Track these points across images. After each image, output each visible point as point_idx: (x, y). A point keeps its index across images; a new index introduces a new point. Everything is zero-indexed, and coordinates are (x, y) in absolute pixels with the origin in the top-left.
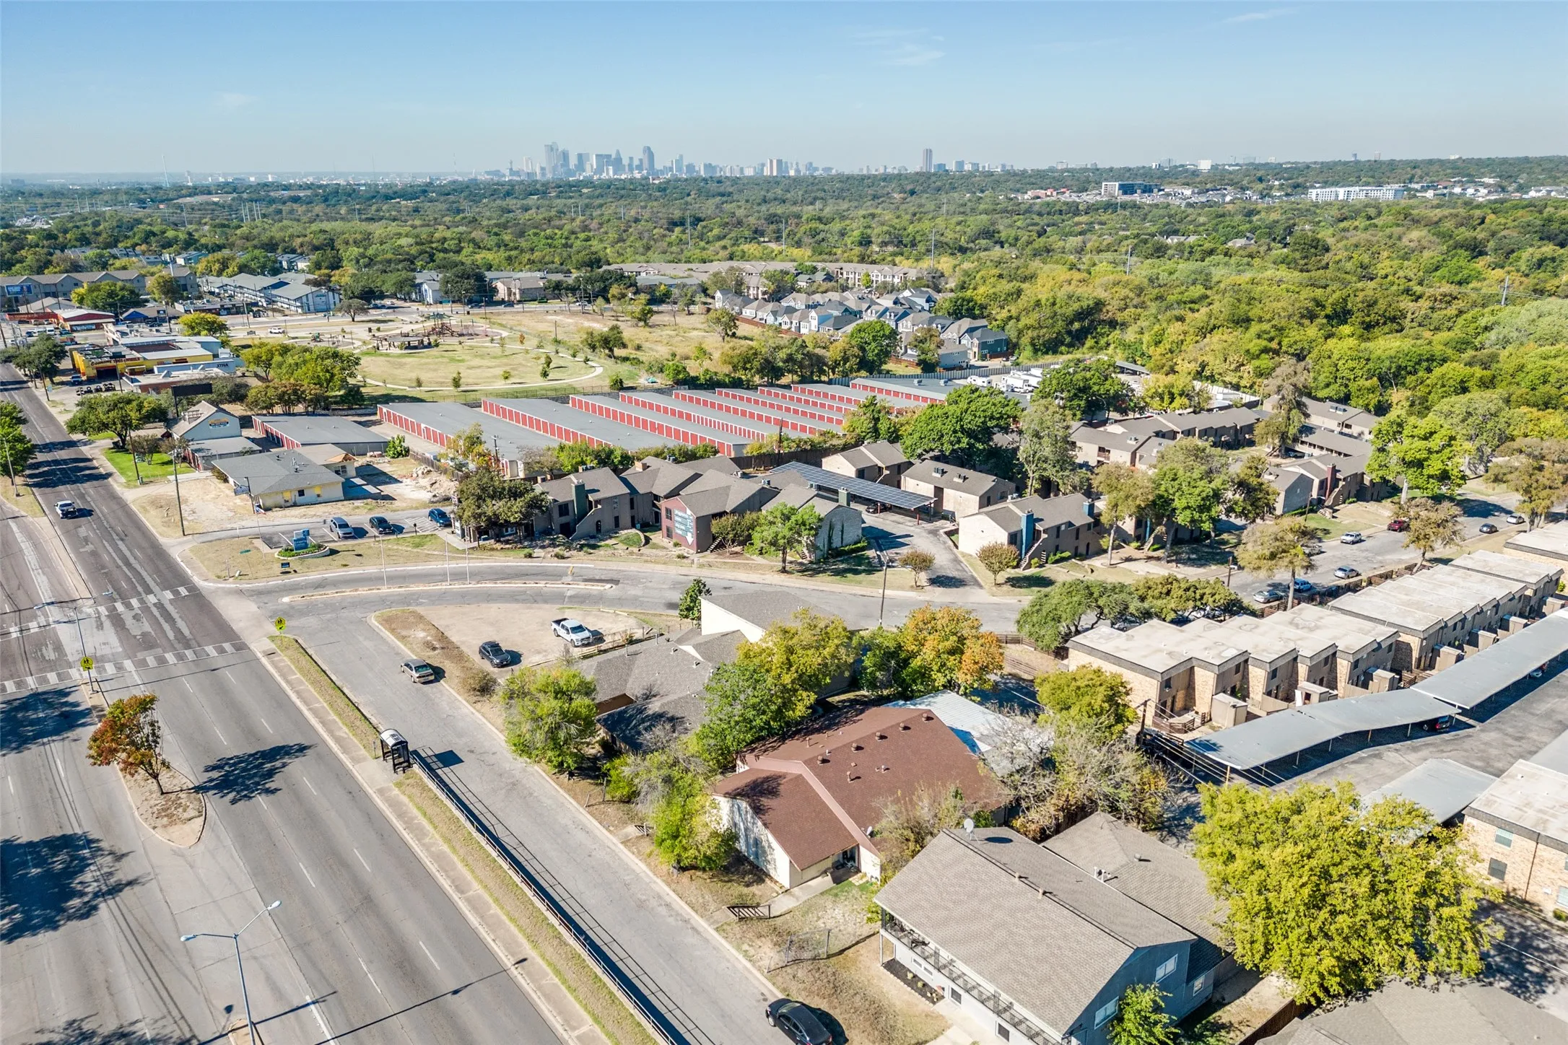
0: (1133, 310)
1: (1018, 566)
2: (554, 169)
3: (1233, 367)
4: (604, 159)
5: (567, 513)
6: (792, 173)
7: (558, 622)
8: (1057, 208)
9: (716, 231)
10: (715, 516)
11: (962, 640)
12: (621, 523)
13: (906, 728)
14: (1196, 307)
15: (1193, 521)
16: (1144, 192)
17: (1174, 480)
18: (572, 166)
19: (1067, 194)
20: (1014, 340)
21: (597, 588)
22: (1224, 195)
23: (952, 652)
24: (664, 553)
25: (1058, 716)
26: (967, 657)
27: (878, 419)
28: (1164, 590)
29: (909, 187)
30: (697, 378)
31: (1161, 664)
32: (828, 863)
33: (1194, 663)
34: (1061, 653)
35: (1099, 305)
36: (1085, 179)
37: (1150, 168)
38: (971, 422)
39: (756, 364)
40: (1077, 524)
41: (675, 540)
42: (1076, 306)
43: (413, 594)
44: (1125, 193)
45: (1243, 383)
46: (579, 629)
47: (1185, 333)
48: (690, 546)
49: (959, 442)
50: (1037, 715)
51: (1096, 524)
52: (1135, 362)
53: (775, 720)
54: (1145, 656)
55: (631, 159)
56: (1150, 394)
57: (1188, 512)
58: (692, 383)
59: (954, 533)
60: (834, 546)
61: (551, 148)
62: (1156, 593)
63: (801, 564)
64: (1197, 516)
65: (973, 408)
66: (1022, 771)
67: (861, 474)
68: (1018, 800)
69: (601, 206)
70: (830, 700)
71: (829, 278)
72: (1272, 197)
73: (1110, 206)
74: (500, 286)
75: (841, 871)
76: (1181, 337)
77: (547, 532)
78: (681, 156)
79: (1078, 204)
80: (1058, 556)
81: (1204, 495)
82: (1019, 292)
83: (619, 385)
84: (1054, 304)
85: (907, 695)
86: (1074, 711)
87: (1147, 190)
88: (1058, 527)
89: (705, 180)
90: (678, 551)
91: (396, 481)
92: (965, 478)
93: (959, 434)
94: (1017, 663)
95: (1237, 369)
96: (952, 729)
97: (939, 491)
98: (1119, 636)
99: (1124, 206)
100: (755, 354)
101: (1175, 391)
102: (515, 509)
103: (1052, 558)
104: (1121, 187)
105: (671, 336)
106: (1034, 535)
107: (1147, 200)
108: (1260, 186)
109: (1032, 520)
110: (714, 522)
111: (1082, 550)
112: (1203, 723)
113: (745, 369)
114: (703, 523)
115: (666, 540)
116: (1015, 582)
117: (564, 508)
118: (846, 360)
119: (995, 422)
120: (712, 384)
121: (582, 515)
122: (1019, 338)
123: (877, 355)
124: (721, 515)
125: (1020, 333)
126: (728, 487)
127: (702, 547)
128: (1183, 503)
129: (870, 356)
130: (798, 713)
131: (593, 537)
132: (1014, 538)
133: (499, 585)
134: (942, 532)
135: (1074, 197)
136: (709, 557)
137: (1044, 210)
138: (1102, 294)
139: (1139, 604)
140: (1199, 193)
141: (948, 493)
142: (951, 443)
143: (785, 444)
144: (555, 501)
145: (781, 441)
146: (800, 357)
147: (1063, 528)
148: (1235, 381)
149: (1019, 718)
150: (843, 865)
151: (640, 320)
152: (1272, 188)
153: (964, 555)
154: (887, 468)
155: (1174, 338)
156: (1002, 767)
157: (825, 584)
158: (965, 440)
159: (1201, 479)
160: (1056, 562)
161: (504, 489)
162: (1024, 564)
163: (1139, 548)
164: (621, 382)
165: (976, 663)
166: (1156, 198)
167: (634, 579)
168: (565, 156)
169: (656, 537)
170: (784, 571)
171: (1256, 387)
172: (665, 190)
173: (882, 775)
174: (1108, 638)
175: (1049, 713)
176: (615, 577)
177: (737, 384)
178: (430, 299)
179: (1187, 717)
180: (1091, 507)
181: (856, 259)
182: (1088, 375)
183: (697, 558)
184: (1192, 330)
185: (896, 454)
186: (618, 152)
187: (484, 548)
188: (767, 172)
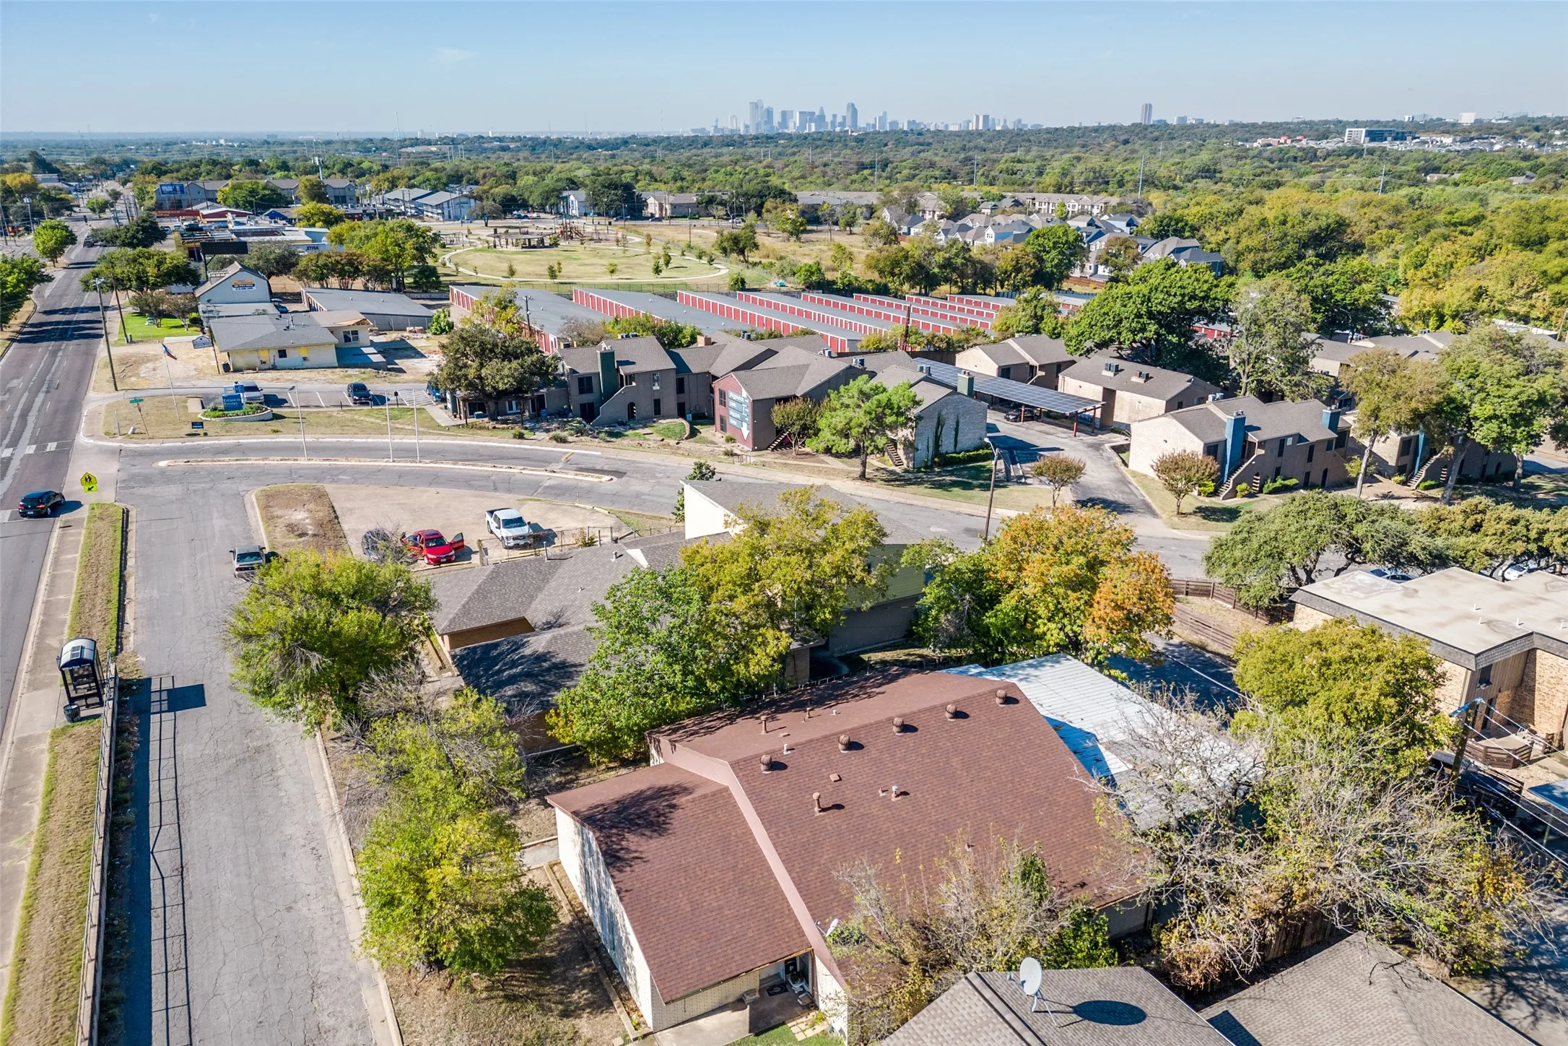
0: (1384, 231)
1: (1215, 493)
2: (758, 125)
3: (1522, 292)
4: (806, 116)
5: (590, 390)
6: (998, 128)
7: (491, 512)
8: (1291, 154)
9: (906, 172)
10: (778, 400)
11: (1095, 565)
12: (664, 408)
13: (958, 715)
14: (1470, 229)
15: (1500, 440)
16: (1395, 139)
17: (1473, 376)
18: (775, 124)
19: (1304, 142)
20: (1231, 264)
21: (592, 479)
22: (1492, 144)
23: (1077, 584)
24: (711, 448)
25: (1277, 718)
26: (1101, 595)
27: (1042, 318)
28: (1470, 523)
29: (1122, 138)
30: (834, 282)
31: (1476, 639)
32: (750, 983)
33: (1537, 642)
34: (1280, 610)
35: (1342, 225)
36: (1323, 130)
37: (1402, 122)
38: (1161, 303)
39: (906, 269)
40: (1312, 438)
41: (728, 434)
42: (1312, 225)
43: (337, 468)
44: (1372, 140)
45: (1534, 314)
46: (519, 522)
47: (1456, 254)
48: (745, 442)
49: (1143, 330)
50: (1231, 712)
51: (1342, 442)
52: (1385, 292)
53: (714, 679)
54: (1442, 625)
55: (835, 116)
56: (1411, 315)
57: (1494, 425)
58: (826, 287)
59: (1121, 449)
60: (943, 449)
61: (756, 106)
62: (1456, 526)
63: (892, 472)
64: (1507, 430)
65: (1167, 283)
66: (1188, 825)
67: (1005, 372)
68: (1175, 890)
69: (794, 154)
70: (865, 657)
71: (1017, 203)
72: (1553, 146)
73: (1355, 152)
74: (652, 202)
75: (777, 999)
76: (1452, 258)
77: (562, 414)
78: (885, 113)
79: (1316, 150)
80: (1279, 482)
81: (1524, 398)
82: (1241, 212)
83: (740, 284)
84: (1284, 223)
85: (991, 658)
86: (1313, 710)
87: (1400, 137)
88: (1282, 441)
89: (906, 133)
90: (729, 446)
91: (422, 356)
92: (1148, 378)
93: (1145, 320)
94: (1202, 625)
95: (1528, 296)
96: (1058, 726)
97: (1109, 395)
98: (1387, 589)
99: (1371, 152)
100: (906, 258)
101: (1446, 311)
102: (506, 372)
103: (1270, 485)
104: (1369, 134)
105: (821, 250)
106: (1244, 449)
107: (1398, 146)
108: (1537, 135)
109: (1241, 427)
110: (776, 407)
111: (1316, 477)
112: (1548, 751)
113: (893, 274)
114: (761, 408)
115: (719, 434)
116: (1208, 513)
117: (585, 383)
118: (1018, 269)
119: (1197, 303)
120: (849, 290)
121: (608, 394)
122: (1237, 261)
123: (1056, 266)
124: (786, 400)
125: (1239, 255)
126: (806, 366)
127: (760, 444)
128: (1488, 410)
129: (1048, 267)
130: (754, 669)
131: (622, 424)
132: (1212, 450)
133: (460, 466)
134: (1107, 446)
135: (1312, 144)
136: (769, 456)
137: (1275, 156)
138: (1346, 212)
139: (1427, 541)
140: (1462, 142)
141: (1122, 397)
142: (1134, 332)
143: (913, 339)
144: (573, 371)
145: (907, 335)
146: (959, 261)
147: (1289, 442)
148: (1522, 311)
149: (1195, 717)
150: (784, 987)
151: (792, 234)
152: (1552, 136)
153: (1135, 474)
154: (1042, 367)
155: (1442, 260)
156: (1150, 813)
157: (921, 498)
158: (1153, 327)
159: (1517, 377)
160: (1275, 491)
161: (495, 345)
162: (1225, 490)
163: (1404, 483)
164: (743, 282)
165: (1118, 607)
166: (1410, 144)
167: (646, 473)
168: (769, 113)
169: (706, 431)
170: (863, 476)
171: (1553, 318)
172: (862, 140)
173: (890, 806)
174: (1369, 591)
175: (1256, 711)
176: (622, 469)
177: (882, 290)
178: (575, 212)
179: (1517, 740)
180: (1334, 418)
181: (1051, 189)
182: (1330, 280)
183: (753, 458)
184: (1464, 251)
185: (1057, 351)
186: (822, 109)
187: (473, 426)
188: (972, 127)
